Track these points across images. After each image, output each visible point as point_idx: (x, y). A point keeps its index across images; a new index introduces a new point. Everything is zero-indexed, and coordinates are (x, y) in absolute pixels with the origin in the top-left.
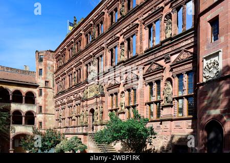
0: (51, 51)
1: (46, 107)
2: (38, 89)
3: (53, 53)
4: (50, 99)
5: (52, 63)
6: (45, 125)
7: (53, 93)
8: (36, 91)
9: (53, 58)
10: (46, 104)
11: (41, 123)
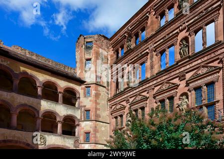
0: (105, 38)
1: (98, 112)
2: (83, 86)
3: (108, 41)
4: (103, 101)
5: (106, 53)
6: (95, 137)
7: (108, 93)
8: (79, 89)
9: (108, 48)
10: (98, 107)
11: (88, 133)
